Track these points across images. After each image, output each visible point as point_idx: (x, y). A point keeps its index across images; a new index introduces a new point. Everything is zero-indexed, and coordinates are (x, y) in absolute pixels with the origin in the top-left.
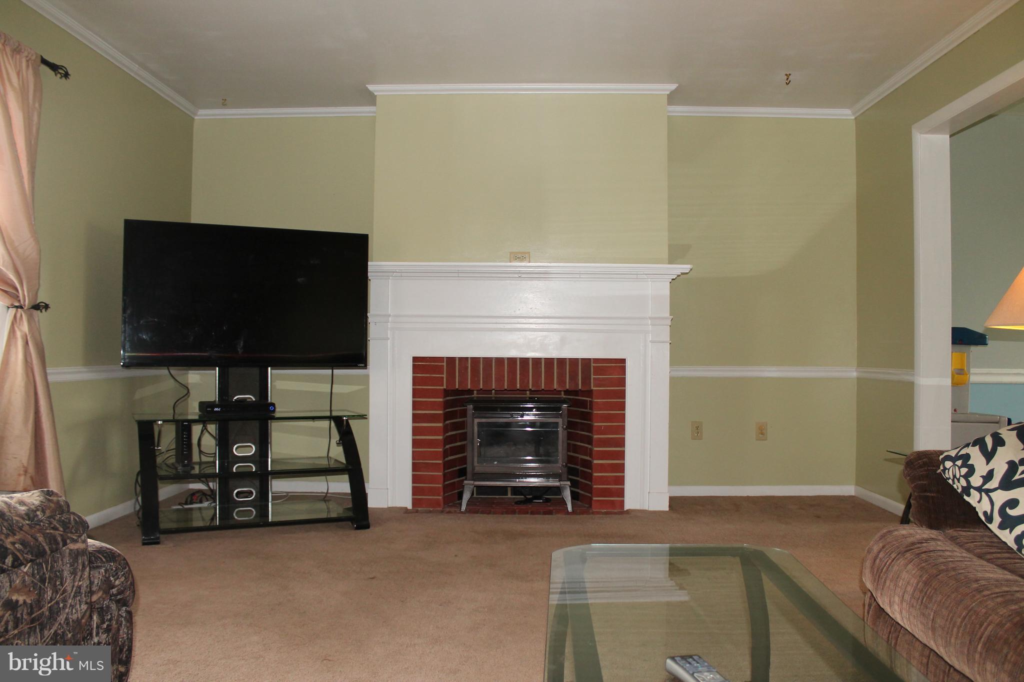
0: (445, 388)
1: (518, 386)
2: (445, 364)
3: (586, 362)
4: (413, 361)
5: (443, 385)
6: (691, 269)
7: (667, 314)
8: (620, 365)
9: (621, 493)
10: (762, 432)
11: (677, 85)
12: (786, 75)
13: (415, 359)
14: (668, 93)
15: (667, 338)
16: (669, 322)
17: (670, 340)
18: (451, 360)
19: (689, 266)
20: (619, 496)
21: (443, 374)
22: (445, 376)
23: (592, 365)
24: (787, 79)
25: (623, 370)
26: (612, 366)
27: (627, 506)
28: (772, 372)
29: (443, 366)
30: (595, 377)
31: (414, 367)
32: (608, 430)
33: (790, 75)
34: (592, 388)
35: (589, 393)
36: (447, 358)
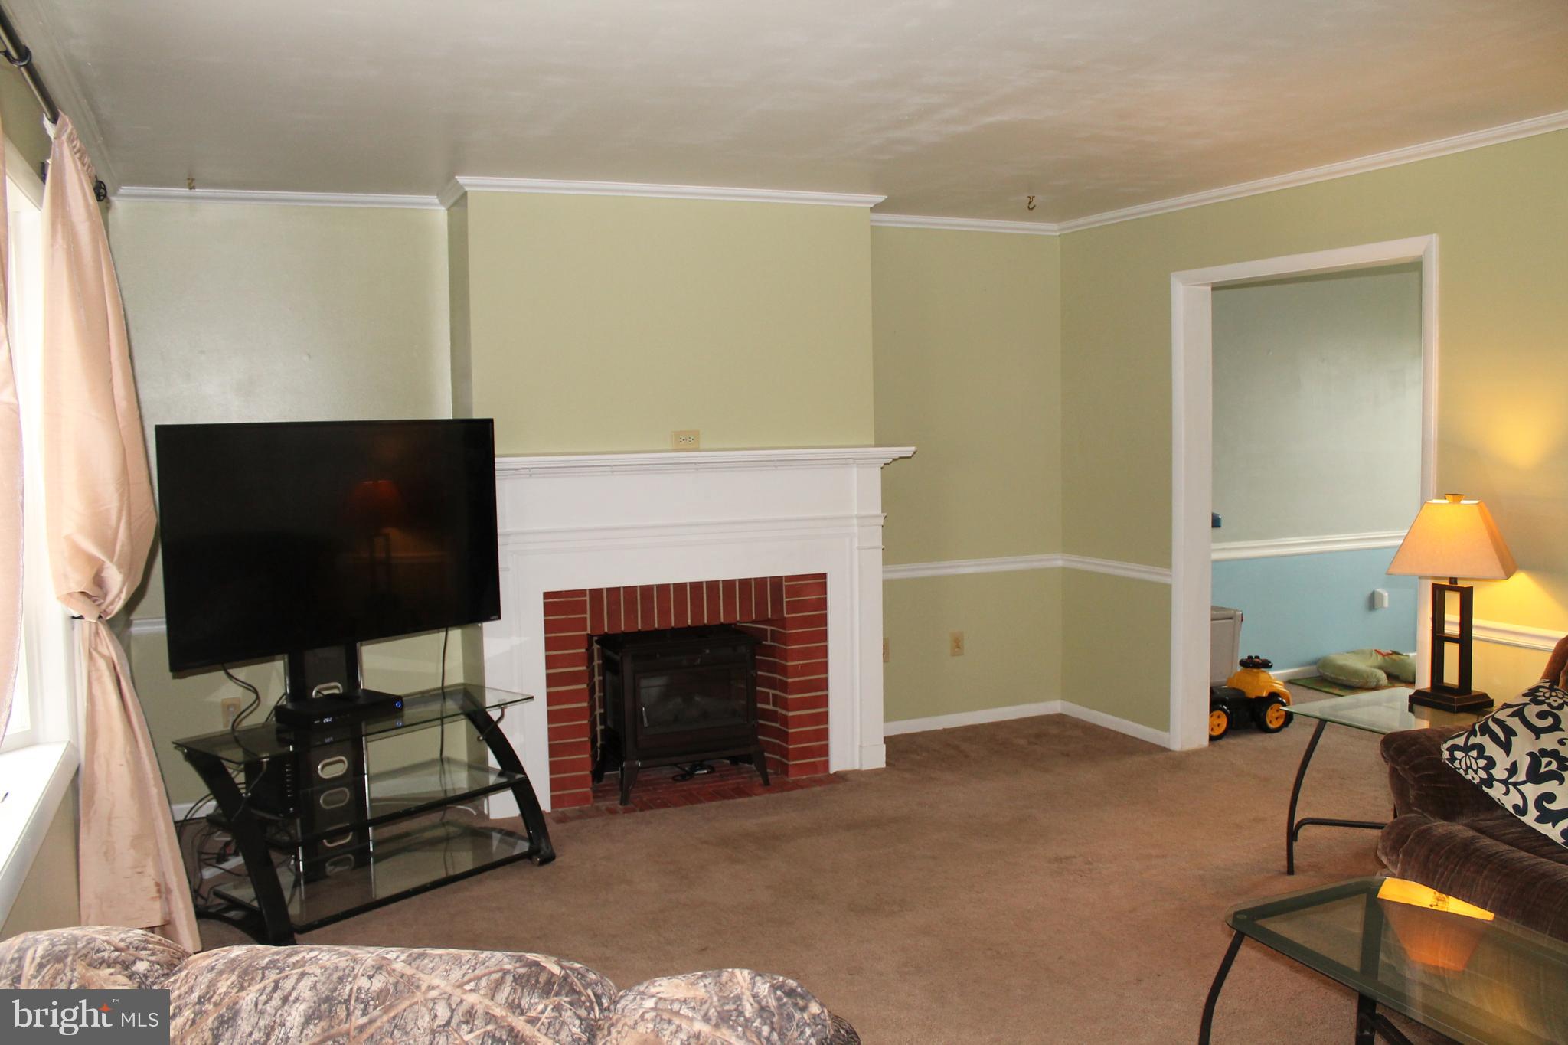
0: (589, 632)
1: (689, 621)
2: (587, 598)
3: (777, 581)
4: (545, 598)
5: (586, 630)
6: (915, 453)
7: (877, 510)
8: (818, 582)
9: (824, 751)
10: (957, 644)
11: (886, 197)
12: (1029, 197)
13: (547, 595)
14: (872, 206)
15: (879, 543)
16: (882, 522)
17: (883, 544)
18: (596, 593)
19: (913, 449)
20: (820, 756)
21: (586, 613)
22: (588, 616)
23: (784, 583)
24: (1030, 202)
25: (824, 586)
26: (808, 584)
27: (834, 768)
28: (968, 567)
29: (586, 601)
30: (788, 600)
31: (546, 605)
32: (806, 670)
33: (1034, 197)
34: (786, 615)
35: (782, 622)
36: (590, 590)
